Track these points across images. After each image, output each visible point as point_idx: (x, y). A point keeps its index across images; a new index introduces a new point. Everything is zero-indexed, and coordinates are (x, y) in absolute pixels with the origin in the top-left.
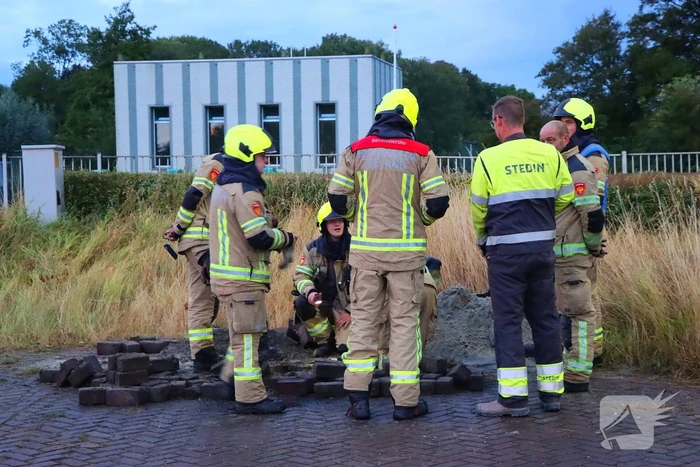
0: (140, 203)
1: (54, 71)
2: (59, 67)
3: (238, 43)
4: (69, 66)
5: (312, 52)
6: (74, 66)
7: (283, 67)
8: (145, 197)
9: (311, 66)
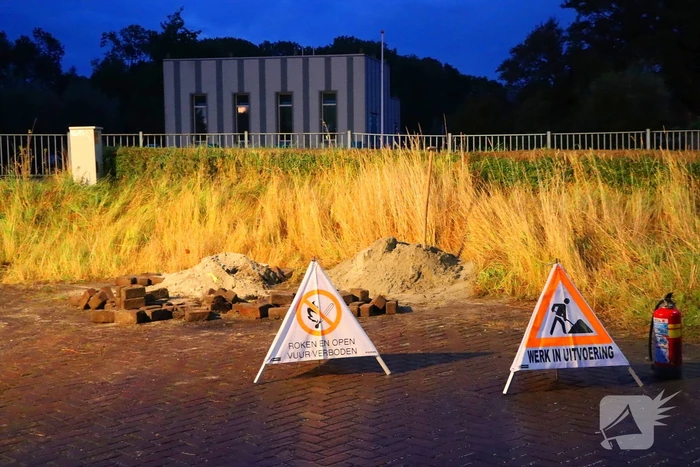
0: (157, 171)
1: (124, 66)
2: (128, 62)
3: (267, 44)
4: (136, 61)
5: (320, 51)
6: (140, 62)
7: (295, 64)
8: (162, 166)
9: (317, 63)
